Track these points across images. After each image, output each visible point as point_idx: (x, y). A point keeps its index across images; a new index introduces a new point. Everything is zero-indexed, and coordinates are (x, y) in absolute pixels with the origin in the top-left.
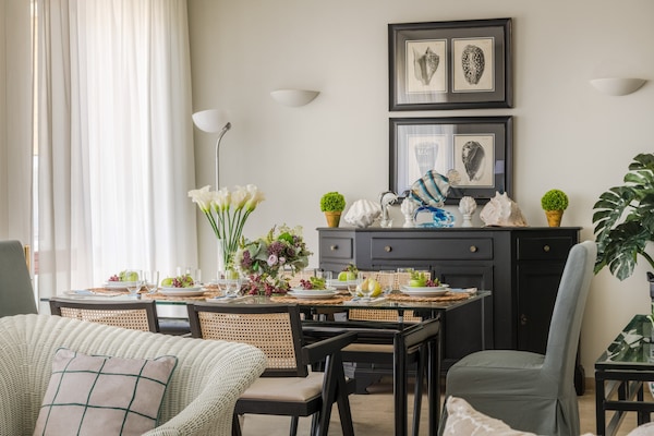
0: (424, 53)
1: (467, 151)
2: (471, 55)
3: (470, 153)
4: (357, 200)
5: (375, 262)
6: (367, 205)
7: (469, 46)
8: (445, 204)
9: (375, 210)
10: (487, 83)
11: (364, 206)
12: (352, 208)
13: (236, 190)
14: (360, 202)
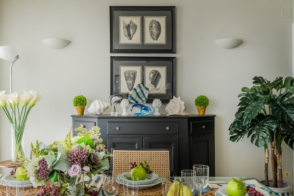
0: (129, 23)
1: (152, 75)
2: (154, 25)
3: (154, 76)
4: (95, 100)
5: (109, 136)
6: (101, 103)
7: (153, 20)
8: (147, 102)
9: (106, 106)
10: (162, 40)
11: (100, 103)
12: (92, 104)
13: (23, 93)
14: (96, 101)
